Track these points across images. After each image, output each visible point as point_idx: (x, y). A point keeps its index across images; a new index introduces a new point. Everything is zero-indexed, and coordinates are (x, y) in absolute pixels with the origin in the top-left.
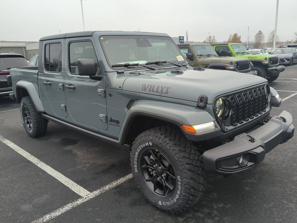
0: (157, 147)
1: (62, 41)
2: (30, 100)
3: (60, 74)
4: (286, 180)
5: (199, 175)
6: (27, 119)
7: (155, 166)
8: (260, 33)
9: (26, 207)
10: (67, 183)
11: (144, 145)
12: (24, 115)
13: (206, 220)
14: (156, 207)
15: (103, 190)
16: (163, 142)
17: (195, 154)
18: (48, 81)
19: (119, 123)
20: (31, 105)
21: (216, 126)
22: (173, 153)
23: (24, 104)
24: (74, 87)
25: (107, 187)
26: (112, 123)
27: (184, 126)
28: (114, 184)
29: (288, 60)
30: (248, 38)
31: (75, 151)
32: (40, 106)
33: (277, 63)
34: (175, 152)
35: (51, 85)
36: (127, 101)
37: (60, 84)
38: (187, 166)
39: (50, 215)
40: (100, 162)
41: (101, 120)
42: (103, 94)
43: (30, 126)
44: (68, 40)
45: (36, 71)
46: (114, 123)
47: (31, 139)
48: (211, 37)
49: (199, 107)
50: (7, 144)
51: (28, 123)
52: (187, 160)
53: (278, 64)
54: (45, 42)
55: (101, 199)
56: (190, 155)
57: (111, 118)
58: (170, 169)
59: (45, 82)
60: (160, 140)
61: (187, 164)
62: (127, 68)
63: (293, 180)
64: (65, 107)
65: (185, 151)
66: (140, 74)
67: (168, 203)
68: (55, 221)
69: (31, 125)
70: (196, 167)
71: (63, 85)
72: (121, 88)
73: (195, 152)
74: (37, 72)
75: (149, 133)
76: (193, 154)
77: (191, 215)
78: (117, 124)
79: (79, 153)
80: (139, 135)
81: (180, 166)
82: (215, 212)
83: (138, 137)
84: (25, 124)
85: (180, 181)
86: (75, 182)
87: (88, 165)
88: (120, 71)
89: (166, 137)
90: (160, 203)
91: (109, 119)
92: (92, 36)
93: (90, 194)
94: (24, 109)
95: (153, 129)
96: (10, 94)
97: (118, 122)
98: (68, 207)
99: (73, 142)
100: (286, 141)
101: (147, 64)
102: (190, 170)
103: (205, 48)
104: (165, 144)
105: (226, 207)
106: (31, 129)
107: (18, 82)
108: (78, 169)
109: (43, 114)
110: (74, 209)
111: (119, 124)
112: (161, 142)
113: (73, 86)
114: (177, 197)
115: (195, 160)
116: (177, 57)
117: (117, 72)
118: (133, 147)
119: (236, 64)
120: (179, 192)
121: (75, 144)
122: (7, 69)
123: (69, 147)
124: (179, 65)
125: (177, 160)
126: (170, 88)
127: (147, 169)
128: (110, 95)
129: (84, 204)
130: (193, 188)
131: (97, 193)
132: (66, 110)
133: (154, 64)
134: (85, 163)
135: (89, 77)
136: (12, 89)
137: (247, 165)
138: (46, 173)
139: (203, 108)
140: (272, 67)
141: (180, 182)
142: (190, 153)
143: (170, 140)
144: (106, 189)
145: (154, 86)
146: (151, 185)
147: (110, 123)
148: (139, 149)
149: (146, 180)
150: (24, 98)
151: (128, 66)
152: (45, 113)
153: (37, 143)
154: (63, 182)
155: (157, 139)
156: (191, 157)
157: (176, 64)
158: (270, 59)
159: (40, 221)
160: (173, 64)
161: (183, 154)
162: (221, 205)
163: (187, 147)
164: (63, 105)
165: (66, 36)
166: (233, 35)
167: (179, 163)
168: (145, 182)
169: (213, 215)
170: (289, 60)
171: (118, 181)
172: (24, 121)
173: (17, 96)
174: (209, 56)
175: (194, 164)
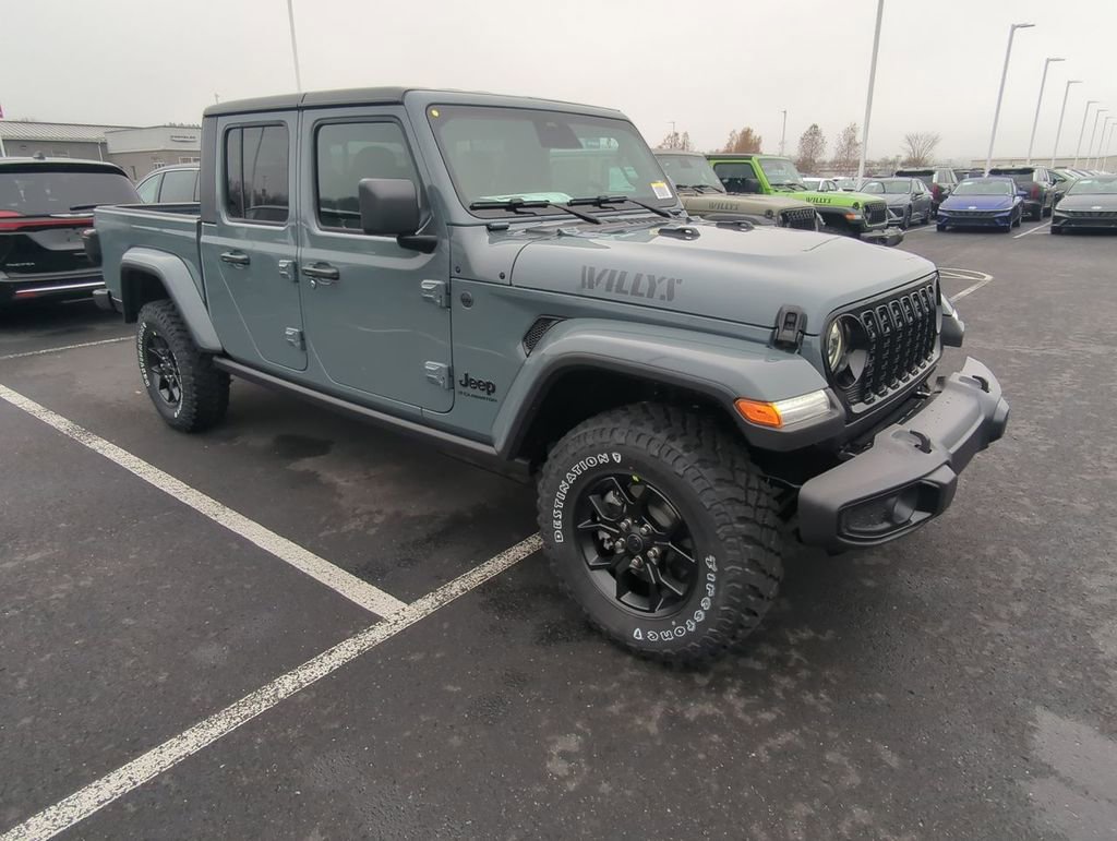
0: (639, 466)
1: (290, 118)
2: (171, 313)
3: (282, 228)
4: (967, 556)
5: (772, 551)
6: (162, 373)
7: (623, 525)
8: (814, 131)
9: (210, 653)
10: (327, 575)
11: (592, 462)
12: (151, 360)
13: (774, 677)
14: (621, 645)
15: (444, 595)
16: (664, 451)
17: (760, 490)
18: (237, 251)
19: (494, 390)
20: (178, 330)
21: (832, 405)
22: (697, 486)
23: (151, 326)
24: (334, 274)
25: (456, 588)
26: (468, 390)
27: (742, 404)
28: (476, 577)
29: (898, 212)
30: (782, 143)
31: (328, 476)
32: (207, 333)
33: (884, 220)
34: (703, 483)
35: (248, 264)
36: (528, 320)
37: (283, 263)
38: (742, 526)
39: (296, 677)
40: (413, 509)
41: (431, 381)
42: (443, 297)
43: (172, 397)
44: (311, 117)
45: (193, 219)
46: (477, 392)
47: (177, 436)
48: (676, 134)
49: (778, 344)
50: (100, 451)
51: (164, 384)
52: (741, 510)
53: (886, 222)
54: (223, 122)
55: (446, 626)
56: (746, 492)
57: (466, 375)
58: (679, 533)
59: (227, 255)
60: (652, 445)
61: (742, 520)
62: (512, 214)
63: (985, 556)
64: (302, 336)
65: (732, 483)
66: (560, 234)
67: (667, 635)
68: (314, 695)
69: (176, 392)
70: (765, 530)
71: (295, 266)
72: (506, 280)
73: (759, 483)
74: (196, 221)
75: (612, 425)
76: (754, 489)
77: (727, 666)
78: (489, 394)
79: (341, 482)
80: (573, 430)
81: (719, 527)
82: (795, 655)
83: (571, 435)
84: (155, 389)
85: (715, 569)
86: (351, 572)
87: (379, 519)
88: (496, 223)
89: (671, 438)
90: (638, 634)
91: (459, 376)
92: (401, 103)
93: (407, 608)
94: (149, 342)
95: (624, 412)
96: (96, 292)
97: (489, 388)
98: (346, 651)
99: (316, 448)
100: (987, 447)
101: (571, 204)
102: (748, 539)
103: (690, 167)
104: (669, 460)
105: (821, 637)
106: (177, 406)
107: (126, 254)
108: (349, 532)
109: (216, 359)
110: (365, 658)
111: (493, 396)
112: (656, 453)
113: (334, 271)
114: (700, 616)
115: (761, 507)
116: (654, 186)
117: (487, 225)
118: (550, 466)
119: (781, 217)
120: (706, 604)
121: (323, 454)
122: (72, 209)
123: (306, 464)
124: (664, 210)
125: (709, 509)
126: (680, 281)
127: (594, 534)
128: (467, 302)
129: (394, 642)
130: (755, 590)
131: (426, 605)
132: (304, 348)
133: (591, 206)
134: (370, 513)
135: (395, 240)
136: (103, 274)
137: (909, 521)
138: (251, 544)
139: (790, 347)
140: (871, 230)
141: (713, 572)
142: (747, 489)
143: (686, 448)
144: (453, 592)
145: (624, 274)
146: (607, 583)
147: (464, 390)
148: (572, 472)
149: (590, 567)
150: (148, 306)
151: (518, 210)
152: (224, 354)
153: (199, 450)
154: (312, 574)
155: (642, 444)
156: (752, 499)
157: (655, 208)
158: (868, 207)
159: (267, 697)
160: (647, 207)
161: (728, 491)
162: (807, 634)
163: (738, 469)
164: (290, 331)
165: (306, 103)
166: (739, 132)
167: (716, 518)
168: (585, 574)
169: (791, 664)
170: (902, 215)
171: (486, 569)
172: (150, 378)
173: (123, 299)
174: (700, 189)
175: (760, 519)
